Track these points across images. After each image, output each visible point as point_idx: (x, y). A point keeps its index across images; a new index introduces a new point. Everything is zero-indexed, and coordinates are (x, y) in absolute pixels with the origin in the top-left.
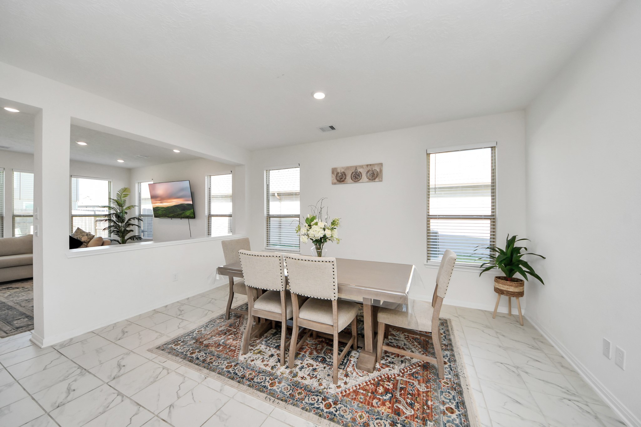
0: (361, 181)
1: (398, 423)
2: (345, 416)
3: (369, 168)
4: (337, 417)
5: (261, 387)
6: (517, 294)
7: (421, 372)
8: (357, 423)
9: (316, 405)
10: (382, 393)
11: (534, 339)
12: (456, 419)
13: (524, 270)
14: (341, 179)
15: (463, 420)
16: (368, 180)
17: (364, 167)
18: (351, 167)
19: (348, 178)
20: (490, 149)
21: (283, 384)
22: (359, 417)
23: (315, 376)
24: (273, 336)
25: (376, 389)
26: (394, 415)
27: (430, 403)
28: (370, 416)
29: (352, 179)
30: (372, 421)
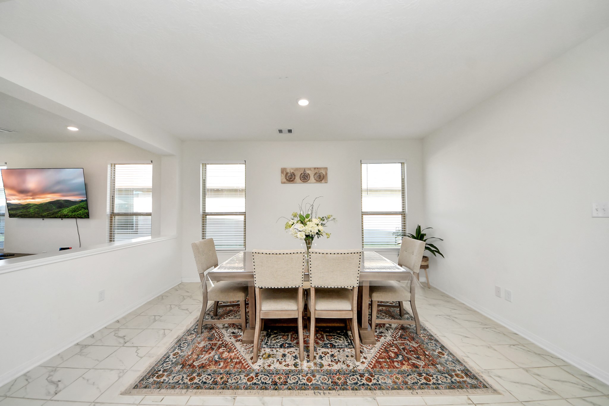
0: (309, 182)
1: (422, 373)
2: (386, 382)
3: (316, 171)
4: (382, 385)
5: (301, 386)
6: (426, 266)
7: (404, 334)
8: (399, 384)
9: (360, 383)
10: (395, 357)
11: (442, 296)
12: (448, 357)
13: (432, 249)
14: (291, 178)
15: (452, 357)
16: (315, 181)
17: (312, 169)
18: (300, 168)
19: (298, 178)
20: (400, 164)
21: (318, 376)
22: (396, 379)
23: (337, 360)
24: (268, 338)
25: (389, 355)
26: (415, 369)
27: (427, 353)
28: (402, 376)
29: (301, 179)
30: (406, 378)
